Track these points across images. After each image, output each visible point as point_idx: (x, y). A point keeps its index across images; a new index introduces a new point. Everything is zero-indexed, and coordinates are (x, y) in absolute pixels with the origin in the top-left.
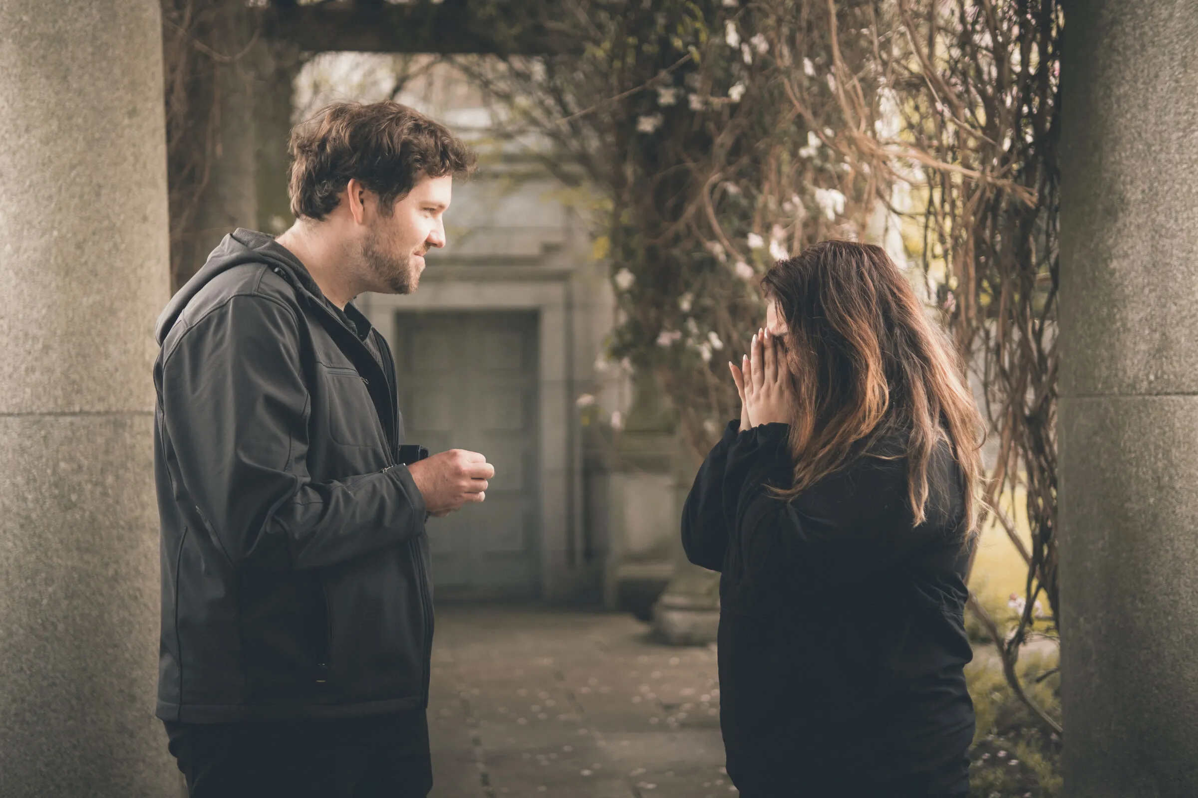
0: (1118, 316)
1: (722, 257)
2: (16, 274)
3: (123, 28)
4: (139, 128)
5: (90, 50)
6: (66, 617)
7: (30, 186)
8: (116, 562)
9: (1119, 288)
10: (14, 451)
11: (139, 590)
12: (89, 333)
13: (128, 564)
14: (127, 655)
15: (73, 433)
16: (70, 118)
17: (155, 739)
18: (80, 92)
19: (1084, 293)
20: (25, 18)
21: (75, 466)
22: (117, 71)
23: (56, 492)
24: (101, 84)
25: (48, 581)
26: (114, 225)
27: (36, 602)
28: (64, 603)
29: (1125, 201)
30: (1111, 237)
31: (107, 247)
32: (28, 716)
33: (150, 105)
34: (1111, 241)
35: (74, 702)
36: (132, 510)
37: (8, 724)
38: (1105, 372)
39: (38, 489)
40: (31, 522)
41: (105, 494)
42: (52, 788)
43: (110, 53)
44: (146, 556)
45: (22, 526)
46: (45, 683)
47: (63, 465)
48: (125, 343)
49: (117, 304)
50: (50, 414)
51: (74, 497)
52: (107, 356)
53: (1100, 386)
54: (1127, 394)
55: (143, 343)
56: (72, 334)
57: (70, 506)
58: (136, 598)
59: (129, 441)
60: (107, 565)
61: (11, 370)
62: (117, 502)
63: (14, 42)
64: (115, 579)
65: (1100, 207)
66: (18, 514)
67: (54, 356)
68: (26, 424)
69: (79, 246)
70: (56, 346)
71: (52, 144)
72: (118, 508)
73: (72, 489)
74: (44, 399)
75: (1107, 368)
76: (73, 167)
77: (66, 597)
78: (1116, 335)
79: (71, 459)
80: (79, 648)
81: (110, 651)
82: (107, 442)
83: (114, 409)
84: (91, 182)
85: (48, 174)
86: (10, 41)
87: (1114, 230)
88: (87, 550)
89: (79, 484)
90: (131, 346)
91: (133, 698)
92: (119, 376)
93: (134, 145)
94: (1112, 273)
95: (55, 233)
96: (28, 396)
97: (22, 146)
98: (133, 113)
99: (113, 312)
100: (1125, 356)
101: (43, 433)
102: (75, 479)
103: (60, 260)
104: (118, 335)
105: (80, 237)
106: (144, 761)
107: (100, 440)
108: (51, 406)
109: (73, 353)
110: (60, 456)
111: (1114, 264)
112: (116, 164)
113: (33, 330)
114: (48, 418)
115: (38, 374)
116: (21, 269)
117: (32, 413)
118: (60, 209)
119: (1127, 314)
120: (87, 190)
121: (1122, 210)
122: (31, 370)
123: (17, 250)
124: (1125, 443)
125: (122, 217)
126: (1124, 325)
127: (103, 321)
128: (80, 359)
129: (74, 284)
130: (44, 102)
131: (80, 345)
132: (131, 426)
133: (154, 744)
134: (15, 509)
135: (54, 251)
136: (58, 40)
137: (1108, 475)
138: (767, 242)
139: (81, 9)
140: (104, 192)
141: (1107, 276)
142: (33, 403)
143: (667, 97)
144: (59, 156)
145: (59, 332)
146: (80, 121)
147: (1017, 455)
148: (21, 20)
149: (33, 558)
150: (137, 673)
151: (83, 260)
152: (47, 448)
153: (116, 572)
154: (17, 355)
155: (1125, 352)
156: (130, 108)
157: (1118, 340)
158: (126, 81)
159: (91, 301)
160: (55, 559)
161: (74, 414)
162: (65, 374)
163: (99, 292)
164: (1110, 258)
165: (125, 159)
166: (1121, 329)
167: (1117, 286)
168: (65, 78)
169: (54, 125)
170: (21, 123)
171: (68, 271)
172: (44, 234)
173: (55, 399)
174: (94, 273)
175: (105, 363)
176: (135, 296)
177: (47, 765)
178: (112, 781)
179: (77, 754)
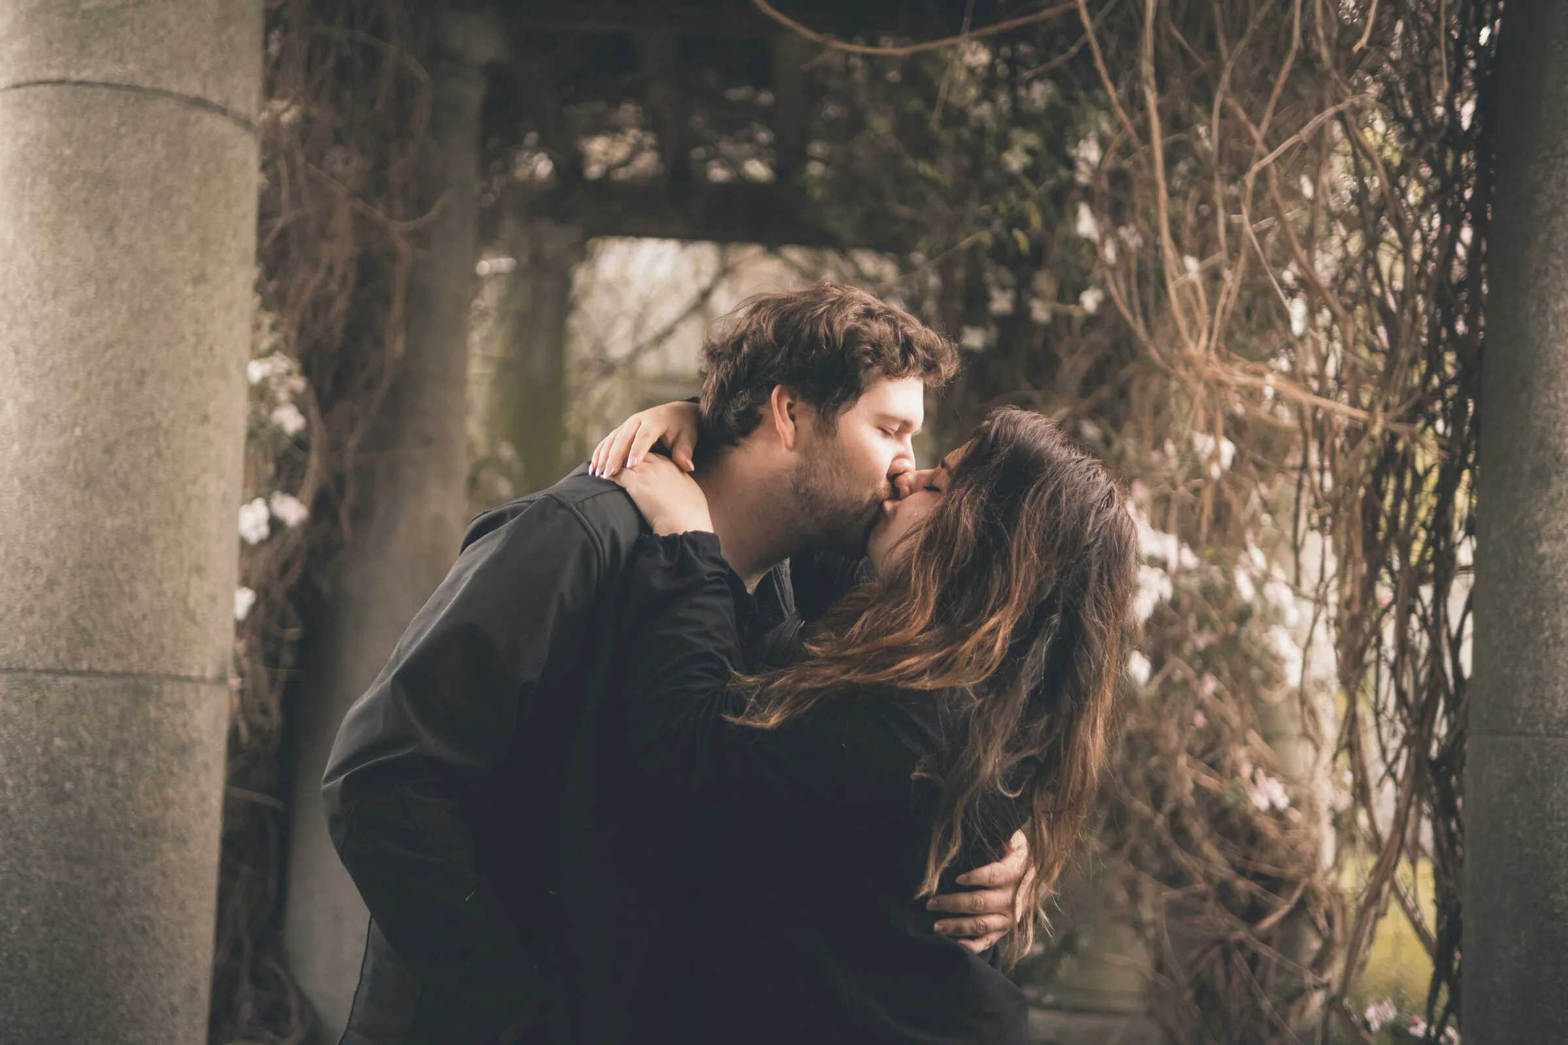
0: (1547, 622)
2: (22, 482)
3: (196, 170)
4: (209, 298)
5: (147, 194)
6: (40, 951)
7: (51, 368)
8: (120, 879)
9: (1550, 583)
11: (149, 919)
12: (111, 567)
13: (136, 882)
14: (123, 1009)
15: (76, 698)
16: (112, 282)
18: (129, 249)
19: (1503, 587)
20: (67, 152)
21: (74, 744)
22: (182, 224)
23: (45, 777)
24: (158, 239)
25: (22, 900)
26: (159, 424)
28: (41, 932)
29: (1562, 460)
30: (1540, 510)
31: (146, 452)
33: (227, 270)
34: (1540, 515)
36: (149, 809)
38: (1527, 703)
39: (22, 773)
40: (9, 817)
41: (114, 785)
43: (174, 201)
44: (164, 874)
47: (58, 741)
48: (160, 582)
49: (154, 530)
50: (47, 671)
51: (68, 786)
52: (133, 597)
53: (1519, 721)
54: (1557, 736)
55: (187, 583)
56: (88, 566)
57: (62, 798)
58: (143, 931)
59: (153, 713)
60: (105, 882)
62: (129, 797)
63: (50, 182)
64: (116, 902)
65: (1527, 467)
67: (60, 594)
68: (16, 683)
69: (108, 450)
70: (64, 580)
71: (84, 314)
72: (130, 805)
73: (68, 776)
74: (42, 651)
75: (1530, 695)
76: (109, 346)
77: (45, 924)
78: (1544, 649)
79: (69, 734)
80: (54, 995)
81: (98, 1002)
82: (122, 714)
83: (135, 670)
84: (132, 366)
85: (76, 353)
86: (46, 179)
87: (1546, 499)
88: (80, 860)
89: (78, 769)
90: (167, 587)
92: (147, 627)
93: (198, 322)
94: (1541, 560)
96: (20, 646)
97: (47, 316)
98: (199, 279)
99: (146, 539)
100: (1556, 679)
101: (36, 696)
102: (73, 761)
103: (80, 466)
104: (151, 572)
105: (111, 438)
107: (112, 711)
108: (50, 660)
109: (86, 592)
110: (56, 730)
111: (1544, 548)
112: (168, 345)
113: (37, 558)
114: (44, 677)
115: (36, 617)
116: (28, 478)
117: (23, 670)
118: (87, 400)
119: (1560, 620)
120: (125, 376)
121: (1557, 473)
122: (28, 611)
123: (26, 452)
124: (1552, 804)
125: (171, 414)
126: (1555, 635)
127: (132, 552)
128: (96, 601)
129: (97, 501)
130: (79, 260)
131: (97, 581)
132: (159, 695)
135: (73, 455)
136: (106, 181)
137: (1527, 851)
140: (149, 380)
141: (1534, 565)
142: (27, 656)
143: (1001, 303)
144: (92, 331)
145: (70, 563)
146: (125, 286)
147: (1420, 813)
148: (61, 154)
150: (135, 1037)
151: (111, 468)
152: (39, 717)
153: (118, 893)
154: (12, 590)
155: (1555, 674)
156: (197, 273)
157: (1547, 656)
158: (193, 238)
159: (117, 522)
160: (35, 870)
161: (80, 673)
162: (73, 620)
163: (130, 512)
164: (1539, 539)
165: (183, 338)
166: (1551, 641)
167: (1547, 579)
168: (110, 230)
169: (91, 290)
170: (48, 286)
171: (89, 482)
172: (63, 431)
173: (57, 652)
174: (126, 487)
175: (129, 608)
176: (180, 520)
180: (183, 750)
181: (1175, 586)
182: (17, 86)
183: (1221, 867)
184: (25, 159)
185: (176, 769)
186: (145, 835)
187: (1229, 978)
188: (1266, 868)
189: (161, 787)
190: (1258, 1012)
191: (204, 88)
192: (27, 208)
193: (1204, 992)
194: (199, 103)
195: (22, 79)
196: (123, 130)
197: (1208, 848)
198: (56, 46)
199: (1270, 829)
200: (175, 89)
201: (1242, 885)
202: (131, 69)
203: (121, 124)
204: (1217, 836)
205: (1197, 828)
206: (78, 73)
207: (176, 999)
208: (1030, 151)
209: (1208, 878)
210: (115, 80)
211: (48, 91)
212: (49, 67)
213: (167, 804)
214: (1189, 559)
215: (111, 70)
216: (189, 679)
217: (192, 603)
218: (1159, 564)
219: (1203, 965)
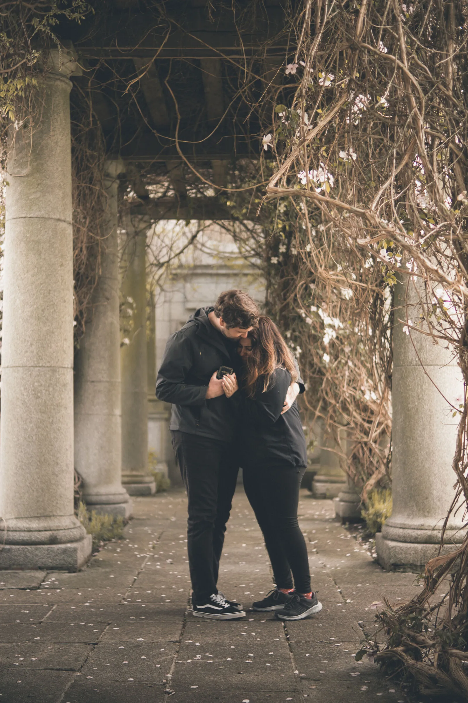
1: (304, 315)
2: (23, 320)
3: (59, 237)
4: (64, 270)
5: (48, 245)
6: (36, 435)
7: (28, 290)
8: (53, 417)
10: (20, 379)
11: (60, 427)
12: (45, 340)
13: (56, 418)
15: (39, 373)
16: (41, 268)
17: (65, 478)
18: (45, 259)
20: (28, 235)
21: (40, 384)
22: (57, 252)
23: (34, 393)
24: (51, 256)
25: (31, 422)
26: (54, 303)
27: (27, 429)
28: (36, 430)
31: (52, 310)
32: (24, 467)
33: (68, 262)
35: (38, 463)
36: (58, 400)
37: (17, 469)
39: (28, 392)
40: (25, 402)
41: (49, 394)
42: (31, 491)
43: (55, 246)
45: (22, 404)
46: (29, 456)
47: (36, 384)
48: (57, 343)
49: (55, 330)
50: (32, 366)
51: (39, 395)
52: (51, 347)
55: (63, 343)
57: (38, 398)
59: (58, 376)
60: (49, 418)
62: (53, 397)
64: (52, 423)
66: (21, 400)
67: (34, 347)
68: (24, 370)
69: (43, 311)
70: (34, 344)
71: (35, 276)
72: (54, 399)
73: (39, 392)
74: (30, 362)
76: (41, 284)
77: (36, 428)
79: (39, 382)
80: (40, 445)
81: (50, 447)
82: (51, 376)
83: (53, 366)
84: (47, 289)
85: (33, 286)
86: (23, 243)
88: (43, 413)
89: (41, 390)
90: (59, 344)
91: (57, 464)
92: (55, 354)
93: (62, 276)
95: (35, 306)
96: (25, 361)
97: (26, 277)
98: (62, 265)
99: (53, 333)
100: (409, 352)
101: (30, 373)
102: (40, 388)
103: (36, 315)
104: (55, 340)
105: (43, 307)
107: (48, 376)
108: (32, 364)
109: (40, 346)
110: (35, 381)
112: (55, 283)
113: (27, 339)
114: (31, 368)
115: (28, 353)
116: (24, 318)
117: (26, 366)
118: (37, 298)
120: (46, 291)
122: (26, 352)
123: (23, 312)
125: (57, 301)
127: (50, 336)
128: (42, 348)
129: (41, 323)
130: (33, 262)
131: (42, 344)
132: (59, 371)
133: (64, 480)
134: (20, 398)
135: (35, 312)
136: (38, 242)
137: (403, 395)
138: (318, 310)
139: (46, 231)
140: (51, 292)
142: (27, 363)
143: (283, 249)
144: (37, 281)
145: (35, 339)
146: (44, 269)
149: (25, 414)
150: (59, 455)
151: (44, 315)
152: (31, 377)
153: (53, 420)
154: (22, 347)
155: (409, 350)
158: (60, 255)
159: (46, 329)
161: (40, 367)
162: (37, 353)
163: (49, 326)
165: (59, 281)
168: (40, 254)
169: (36, 270)
170: (26, 270)
171: (39, 319)
172: (31, 306)
173: (34, 362)
174: (47, 319)
175: (51, 350)
176: (61, 328)
177: (29, 483)
178: (51, 490)
179: (39, 480)
180: (65, 385)
181: (337, 333)
182: (14, 219)
183: (359, 419)
185: (63, 390)
186: (57, 406)
187: (363, 454)
189: (60, 395)
190: (371, 462)
191: (60, 216)
192: (19, 250)
193: (355, 457)
194: (59, 220)
195: (15, 217)
196: (41, 229)
197: (354, 413)
198: (24, 208)
199: (374, 407)
200: (53, 217)
201: (366, 425)
202: (43, 213)
203: (41, 227)
204: (358, 411)
205: (351, 408)
206: (30, 215)
207: (67, 447)
208: (286, 206)
209: (356, 424)
210: (39, 216)
211: (22, 220)
212: (22, 213)
213: (62, 399)
214: (342, 326)
215: (38, 214)
216: (65, 368)
217: (64, 348)
218: (332, 326)
219: (355, 450)
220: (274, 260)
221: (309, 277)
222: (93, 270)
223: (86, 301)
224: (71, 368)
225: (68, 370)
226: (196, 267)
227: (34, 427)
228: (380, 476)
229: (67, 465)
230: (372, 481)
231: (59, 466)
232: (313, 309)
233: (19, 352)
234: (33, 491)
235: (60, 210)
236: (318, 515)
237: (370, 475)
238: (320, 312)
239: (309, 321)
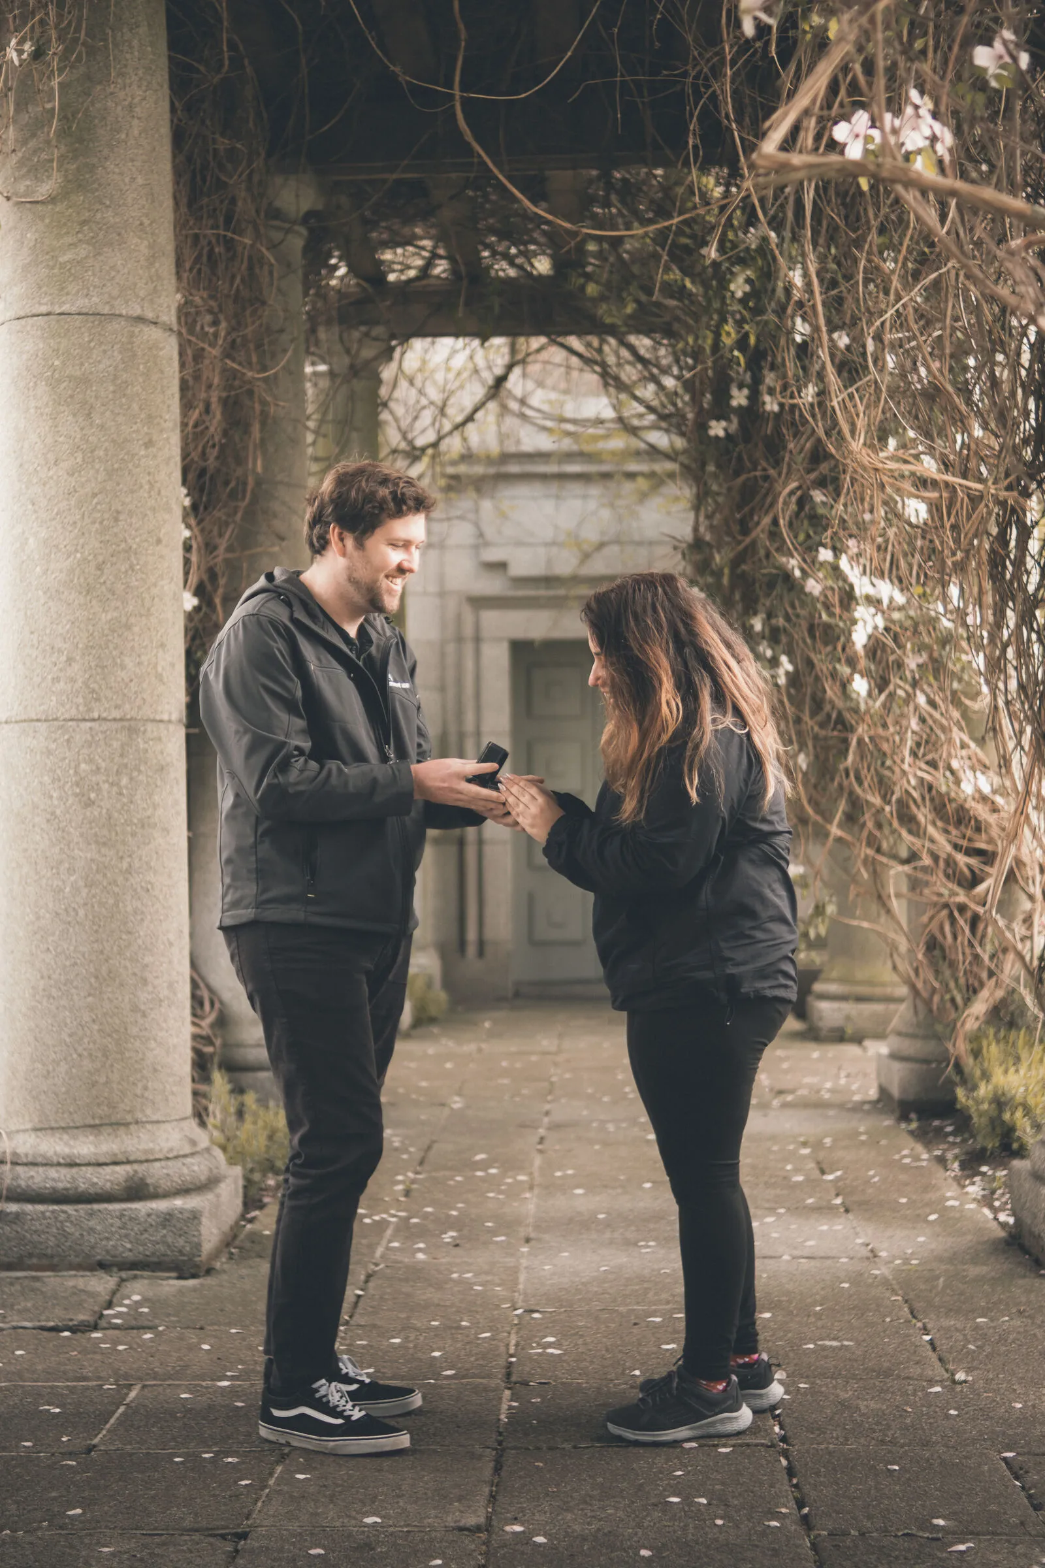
1: (798, 573)
2: (45, 593)
3: (141, 367)
4: (155, 457)
5: (111, 388)
6: (85, 904)
7: (57, 513)
8: (130, 856)
10: (42, 753)
11: (150, 883)
12: (107, 647)
13: (140, 859)
14: (140, 942)
15: (92, 736)
16: (93, 451)
17: (165, 1021)
18: (102, 427)
20: (57, 363)
21: (94, 767)
22: (135, 406)
23: (78, 790)
24: (120, 419)
25: (71, 871)
26: (131, 548)
27: (61, 890)
28: (84, 892)
31: (124, 567)
32: (54, 992)
33: (166, 435)
35: (93, 980)
36: (145, 809)
37: (37, 997)
39: (62, 788)
40: (56, 817)
41: (121, 794)
42: (75, 1056)
43: (128, 391)
45: (48, 821)
46: (68, 963)
47: (83, 766)
48: (139, 656)
49: (133, 620)
50: (71, 720)
51: (93, 796)
52: (123, 667)
55: (156, 656)
56: (92, 647)
57: (90, 803)
58: (148, 890)
59: (142, 746)
60: (122, 858)
61: (39, 679)
62: (131, 802)
63: (46, 385)
64: (129, 871)
66: (45, 810)
67: (76, 666)
68: (52, 728)
69: (99, 568)
70: (78, 658)
71: (77, 475)
72: (132, 807)
73: (92, 789)
74: (68, 706)
76: (95, 495)
77: (86, 886)
79: (91, 761)
80: (96, 931)
81: (124, 937)
82: (122, 746)
83: (129, 716)
84: (110, 508)
85: (73, 502)
86: (43, 383)
88: (104, 844)
89: (98, 784)
90: (144, 658)
91: (145, 982)
92: (133, 686)
95: (79, 555)
96: (53, 703)
97: (51, 478)
98: (149, 444)
99: (128, 627)
101: (66, 737)
102: (94, 779)
103: (82, 580)
104: (133, 648)
105: (101, 559)
106: (155, 1040)
107: (115, 744)
108: (73, 712)
109: (93, 664)
110: (81, 758)
112: (132, 492)
113: (59, 643)
114: (70, 723)
115: (62, 684)
116: (49, 589)
117: (56, 719)
118: (83, 534)
120: (106, 516)
122: (56, 680)
123: (45, 572)
125: (138, 540)
127: (120, 636)
128: (99, 670)
129: (94, 602)
130: (70, 437)
131: (99, 657)
132: (145, 732)
133: (164, 1025)
134: (42, 807)
135: (77, 572)
136: (84, 381)
138: (837, 557)
139: (105, 352)
140: (121, 517)
142: (58, 710)
143: (740, 398)
146: (101, 453)
148: (53, 365)
149: (57, 849)
150: (148, 959)
151: (102, 580)
152: (69, 749)
153: (130, 865)
154: (44, 666)
156: (146, 440)
158: (143, 416)
159: (109, 617)
160: (76, 851)
161: (94, 720)
162: (86, 683)
163: (116, 608)
165: (141, 487)
168: (89, 415)
169: (79, 456)
170: (51, 457)
171: (89, 590)
172: (69, 557)
173: (77, 708)
174: (112, 591)
175: (122, 674)
176: (149, 614)
177: (70, 1036)
178: (127, 1054)
179: (96, 1027)
180: (161, 769)
181: (889, 620)
182: (19, 318)
183: (943, 844)
184: (28, 369)
185: (159, 783)
186: (143, 827)
187: (955, 937)
188: (982, 846)
189: (151, 795)
190: (976, 957)
191: (143, 308)
192: (33, 404)
193: (933, 945)
194: (140, 319)
195: (22, 314)
196: (92, 344)
197: (931, 830)
198: (44, 289)
199: (981, 811)
200: (124, 312)
201: (961, 859)
202: (94, 302)
203: (90, 342)
204: (939, 824)
205: (923, 815)
206: (60, 307)
207: (172, 937)
208: (748, 281)
209: (935, 858)
210: (84, 310)
211: (40, 321)
212: (40, 304)
213: (155, 807)
214: (900, 599)
215: (81, 303)
216: (161, 721)
217: (160, 669)
218: (873, 602)
219: (934, 926)
220: (717, 429)
221: (809, 472)
222: (240, 461)
223: (223, 544)
224: (180, 721)
225: (172, 727)
226: (505, 458)
227: (81, 883)
228: (1000, 994)
229: (171, 986)
230: (980, 1007)
231: (150, 988)
232: (825, 555)
233: (37, 680)
234: (80, 1055)
235: (142, 294)
236: (831, 1091)
237: (972, 991)
238: (844, 563)
239: (813, 587)
